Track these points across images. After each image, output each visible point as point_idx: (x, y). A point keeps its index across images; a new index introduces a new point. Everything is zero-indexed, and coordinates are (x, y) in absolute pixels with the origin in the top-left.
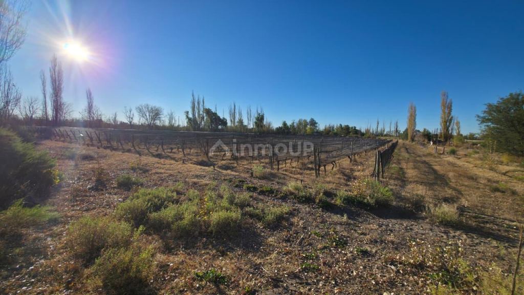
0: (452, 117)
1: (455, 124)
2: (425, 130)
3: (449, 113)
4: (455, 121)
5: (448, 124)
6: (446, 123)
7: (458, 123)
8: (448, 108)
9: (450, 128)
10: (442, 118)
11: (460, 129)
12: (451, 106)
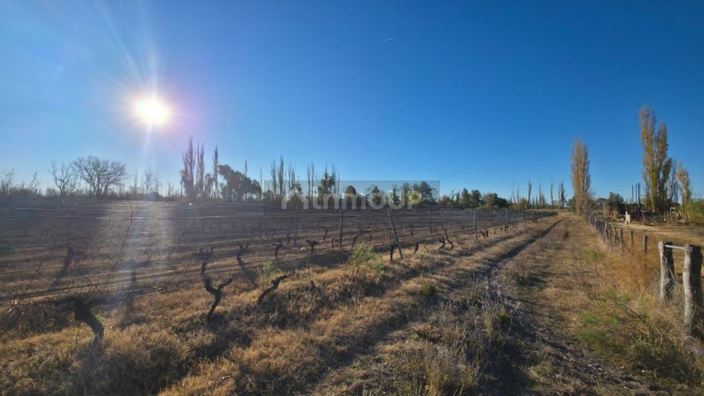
0: (670, 161)
1: (677, 177)
2: (612, 195)
3: (663, 152)
4: (678, 171)
5: (661, 176)
6: (658, 173)
7: (684, 175)
8: (658, 140)
9: (667, 185)
10: (646, 163)
11: (690, 187)
12: (665, 137)
